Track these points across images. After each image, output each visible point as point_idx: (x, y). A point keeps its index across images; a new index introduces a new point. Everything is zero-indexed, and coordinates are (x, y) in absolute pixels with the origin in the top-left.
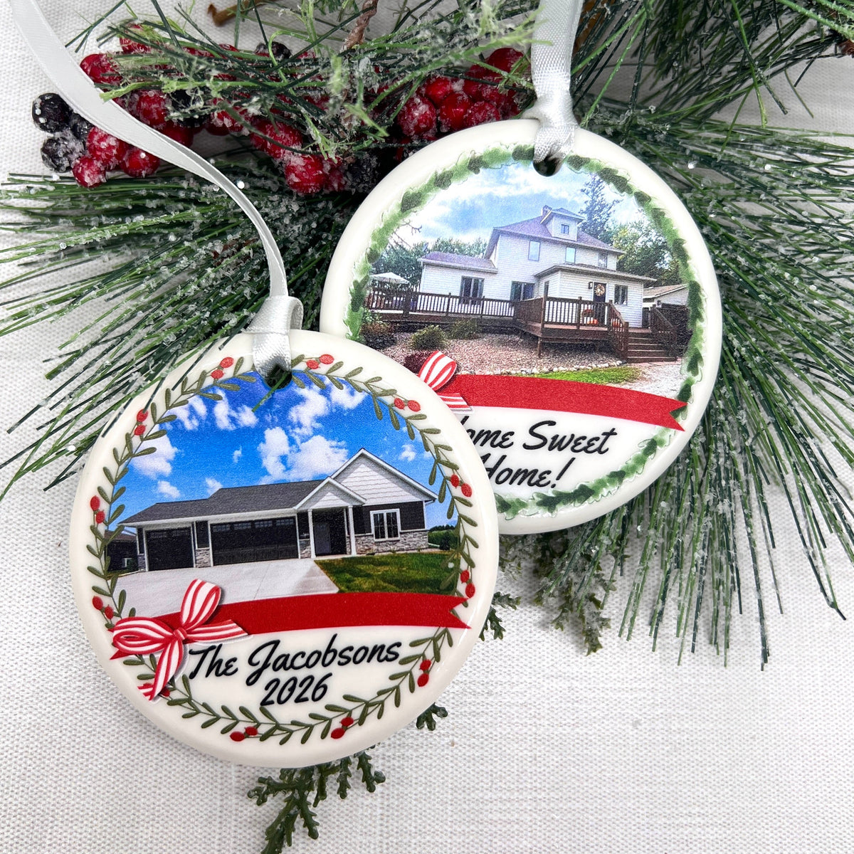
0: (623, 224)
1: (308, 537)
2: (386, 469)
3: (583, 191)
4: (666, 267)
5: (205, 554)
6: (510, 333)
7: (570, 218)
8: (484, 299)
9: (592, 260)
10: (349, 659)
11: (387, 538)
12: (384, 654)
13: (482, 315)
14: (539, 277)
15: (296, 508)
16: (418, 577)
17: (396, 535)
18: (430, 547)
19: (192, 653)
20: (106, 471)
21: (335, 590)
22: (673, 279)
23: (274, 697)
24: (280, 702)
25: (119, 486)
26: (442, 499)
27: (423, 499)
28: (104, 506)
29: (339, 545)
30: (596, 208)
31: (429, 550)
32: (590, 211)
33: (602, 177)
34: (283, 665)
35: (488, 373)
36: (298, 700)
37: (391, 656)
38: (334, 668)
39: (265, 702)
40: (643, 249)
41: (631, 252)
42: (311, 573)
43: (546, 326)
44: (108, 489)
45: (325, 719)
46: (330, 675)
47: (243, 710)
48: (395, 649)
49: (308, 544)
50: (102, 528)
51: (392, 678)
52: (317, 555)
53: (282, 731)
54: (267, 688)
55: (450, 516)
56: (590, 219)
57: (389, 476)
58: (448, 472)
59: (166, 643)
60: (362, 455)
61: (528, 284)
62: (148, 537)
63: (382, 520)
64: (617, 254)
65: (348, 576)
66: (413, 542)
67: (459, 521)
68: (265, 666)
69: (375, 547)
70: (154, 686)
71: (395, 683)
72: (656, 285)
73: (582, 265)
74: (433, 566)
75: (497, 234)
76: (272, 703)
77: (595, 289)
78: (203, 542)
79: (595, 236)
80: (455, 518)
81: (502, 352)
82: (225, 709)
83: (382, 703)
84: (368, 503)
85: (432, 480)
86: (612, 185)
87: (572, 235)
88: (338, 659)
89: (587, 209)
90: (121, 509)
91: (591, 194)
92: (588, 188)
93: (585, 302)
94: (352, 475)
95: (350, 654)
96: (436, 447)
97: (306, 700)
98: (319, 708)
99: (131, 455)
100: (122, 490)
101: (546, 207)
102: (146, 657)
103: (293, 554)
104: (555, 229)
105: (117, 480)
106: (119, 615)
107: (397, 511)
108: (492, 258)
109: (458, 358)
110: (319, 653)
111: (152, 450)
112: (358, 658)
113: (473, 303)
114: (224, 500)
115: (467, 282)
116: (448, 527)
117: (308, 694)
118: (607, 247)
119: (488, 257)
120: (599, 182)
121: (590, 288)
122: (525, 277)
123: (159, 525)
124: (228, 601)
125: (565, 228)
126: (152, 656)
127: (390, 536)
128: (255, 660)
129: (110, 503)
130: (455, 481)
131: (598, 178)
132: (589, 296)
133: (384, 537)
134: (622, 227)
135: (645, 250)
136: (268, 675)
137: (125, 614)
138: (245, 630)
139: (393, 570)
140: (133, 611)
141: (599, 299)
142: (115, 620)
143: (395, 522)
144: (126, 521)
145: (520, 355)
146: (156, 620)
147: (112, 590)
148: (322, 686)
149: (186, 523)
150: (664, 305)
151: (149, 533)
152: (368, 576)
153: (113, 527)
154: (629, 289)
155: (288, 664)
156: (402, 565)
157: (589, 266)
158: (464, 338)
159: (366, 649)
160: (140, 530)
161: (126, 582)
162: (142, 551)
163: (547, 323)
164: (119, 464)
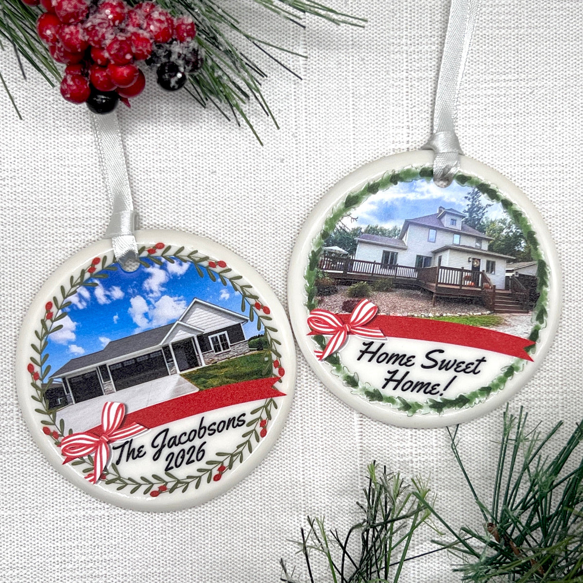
0: (493, 220)
1: (173, 361)
2: (213, 308)
3: (466, 198)
4: (522, 250)
5: (109, 385)
6: (414, 289)
7: (457, 215)
8: (397, 266)
9: (471, 243)
10: (215, 431)
11: (222, 351)
12: (236, 422)
13: (396, 276)
14: (435, 252)
15: (161, 344)
16: (247, 371)
17: (228, 348)
18: (251, 351)
19: (114, 448)
20: (33, 346)
21: (197, 390)
22: (527, 257)
23: (172, 464)
24: (177, 466)
25: (44, 354)
26: (252, 319)
27: (241, 321)
28: (37, 369)
29: (193, 361)
30: (475, 209)
31: (251, 353)
32: (471, 211)
33: (479, 189)
34: (174, 443)
35: (399, 315)
36: (188, 463)
37: (240, 423)
38: (206, 438)
39: (167, 469)
40: (506, 237)
41: (498, 239)
42: (179, 383)
43: (439, 285)
44: (37, 357)
45: (207, 470)
46: (205, 443)
47: (154, 476)
48: (242, 418)
49: (173, 365)
50: (39, 383)
51: (244, 436)
52: (181, 371)
53: (182, 484)
54: (167, 460)
55: (259, 329)
56: (470, 216)
57: (216, 312)
58: (253, 301)
59: (96, 446)
60: (196, 302)
61: (427, 257)
62: (70, 382)
63: (217, 340)
64: (489, 240)
65: (203, 379)
66: (239, 350)
67: (266, 331)
68: (163, 446)
69: (216, 358)
70: (95, 474)
71: (247, 438)
72: (515, 261)
73: (464, 246)
74: (255, 361)
75: (408, 224)
76: (172, 468)
77: (473, 262)
78: (106, 378)
79: (474, 227)
80: (263, 329)
81: (408, 302)
82: (143, 478)
83: (241, 452)
84: (206, 332)
85: (243, 309)
86: (486, 195)
87: (458, 226)
88: (207, 432)
89: (469, 209)
90: (49, 368)
91: (471, 200)
92: (469, 196)
93: (466, 271)
94: (192, 316)
95: (215, 427)
96: (241, 287)
97: (193, 461)
98: (202, 464)
99: (47, 333)
100: (47, 356)
101: (441, 207)
102: (86, 458)
103: (165, 374)
104: (447, 222)
105: (42, 350)
106: (62, 435)
107: (226, 332)
108: (404, 239)
109: (379, 304)
110: (195, 431)
111: (61, 327)
112: (220, 429)
113: (390, 268)
114: (113, 348)
115: (386, 254)
116: (259, 336)
117: (194, 457)
118: (482, 235)
119: (401, 238)
120: (477, 193)
121: (469, 261)
122: (425, 252)
123: (75, 373)
124: (130, 411)
125: (454, 222)
126: (89, 456)
127: (224, 349)
128: (155, 444)
129: (41, 366)
130: (258, 306)
131: (476, 190)
132: (469, 267)
133: (220, 350)
134: (492, 222)
135: (507, 237)
136: (166, 451)
137: (66, 434)
138: (145, 427)
139: (230, 370)
140: (71, 431)
141: (476, 269)
142: (60, 439)
143: (226, 340)
144: (54, 375)
145: (421, 304)
146: (87, 433)
147: (54, 420)
148: (201, 451)
149: (93, 368)
150: (520, 275)
151: (70, 380)
152: (216, 377)
153: (46, 381)
154: (496, 263)
155: (177, 442)
156: (236, 366)
157: (469, 247)
158: (383, 291)
159: (224, 422)
160: (64, 379)
161: (63, 413)
162: (68, 392)
163: (440, 283)
164: (41, 340)
